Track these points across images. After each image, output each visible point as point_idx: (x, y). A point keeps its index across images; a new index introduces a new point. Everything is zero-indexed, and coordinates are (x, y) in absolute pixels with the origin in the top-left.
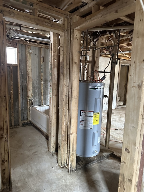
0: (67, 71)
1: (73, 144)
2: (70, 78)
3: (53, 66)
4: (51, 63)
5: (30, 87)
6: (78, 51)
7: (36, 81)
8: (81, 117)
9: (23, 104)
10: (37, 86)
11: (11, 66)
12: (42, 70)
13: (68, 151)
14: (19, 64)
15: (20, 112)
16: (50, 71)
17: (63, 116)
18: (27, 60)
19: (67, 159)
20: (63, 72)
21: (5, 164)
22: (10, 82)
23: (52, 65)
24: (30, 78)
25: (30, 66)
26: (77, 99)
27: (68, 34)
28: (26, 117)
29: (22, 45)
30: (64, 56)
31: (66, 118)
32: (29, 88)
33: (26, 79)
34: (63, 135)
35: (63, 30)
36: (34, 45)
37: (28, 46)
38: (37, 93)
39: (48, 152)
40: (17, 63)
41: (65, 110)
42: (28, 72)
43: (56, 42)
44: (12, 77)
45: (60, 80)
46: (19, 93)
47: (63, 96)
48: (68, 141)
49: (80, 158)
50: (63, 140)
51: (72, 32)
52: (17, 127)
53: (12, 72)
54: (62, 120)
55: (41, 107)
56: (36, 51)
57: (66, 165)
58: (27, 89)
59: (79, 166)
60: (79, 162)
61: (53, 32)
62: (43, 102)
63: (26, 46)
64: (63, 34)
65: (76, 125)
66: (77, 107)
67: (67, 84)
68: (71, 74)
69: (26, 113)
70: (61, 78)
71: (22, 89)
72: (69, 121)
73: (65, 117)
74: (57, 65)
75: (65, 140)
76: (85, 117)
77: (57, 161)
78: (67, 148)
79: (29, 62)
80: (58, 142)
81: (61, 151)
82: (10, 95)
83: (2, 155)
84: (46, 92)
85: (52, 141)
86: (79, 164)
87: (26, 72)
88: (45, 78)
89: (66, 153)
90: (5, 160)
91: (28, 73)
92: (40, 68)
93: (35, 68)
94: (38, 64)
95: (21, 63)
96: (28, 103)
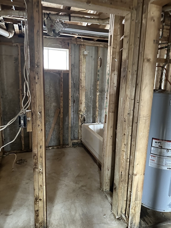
0: (132, 75)
1: (137, 190)
2: (137, 85)
3: (112, 69)
4: (109, 64)
5: (83, 99)
6: (154, 41)
7: (90, 91)
8: (152, 148)
9: (74, 120)
10: (91, 98)
11: (61, 73)
12: (99, 76)
13: (129, 199)
14: (71, 69)
15: (70, 129)
16: (107, 77)
17: (123, 145)
18: (80, 65)
19: (126, 209)
20: (126, 77)
21: (38, 203)
22: (60, 93)
23: (111, 67)
24: (83, 88)
25: (84, 72)
26: (148, 120)
27: (137, 14)
28: (77, 136)
29: (74, 46)
30: (129, 51)
31: (127, 148)
32: (81, 100)
33: (79, 88)
34: (121, 173)
35: (130, 8)
36: (90, 45)
37: (83, 46)
38: (91, 106)
39: (100, 189)
40: (68, 69)
41: (126, 136)
42: (81, 79)
43: (118, 33)
44: (62, 86)
45: (121, 89)
46: (70, 107)
47: (125, 114)
48: (130, 183)
49: (148, 210)
50: (122, 180)
51: (145, 10)
52: (66, 147)
53: (62, 80)
54: (120, 151)
55: (95, 125)
56: (92, 52)
57: (124, 216)
58: (79, 101)
59: (144, 224)
60: (145, 218)
61: (114, 15)
62: (98, 119)
63: (79, 46)
64: (130, 15)
65: (144, 162)
66: (147, 133)
67: (131, 95)
68: (139, 79)
69: (77, 131)
70: (123, 86)
71: (73, 101)
72: (132, 153)
73: (125, 146)
74: (117, 68)
75: (124, 180)
76: (159, 150)
77: (111, 206)
78: (126, 192)
79: (82, 68)
80: (114, 181)
81: (118, 195)
82: (60, 108)
83: (35, 191)
84: (102, 106)
85: (106, 176)
86: (144, 220)
87: (79, 80)
88: (102, 88)
89: (126, 199)
90: (39, 199)
91: (81, 81)
92: (96, 74)
93: (90, 74)
94: (94, 69)
95: (73, 68)
96: (79, 118)
